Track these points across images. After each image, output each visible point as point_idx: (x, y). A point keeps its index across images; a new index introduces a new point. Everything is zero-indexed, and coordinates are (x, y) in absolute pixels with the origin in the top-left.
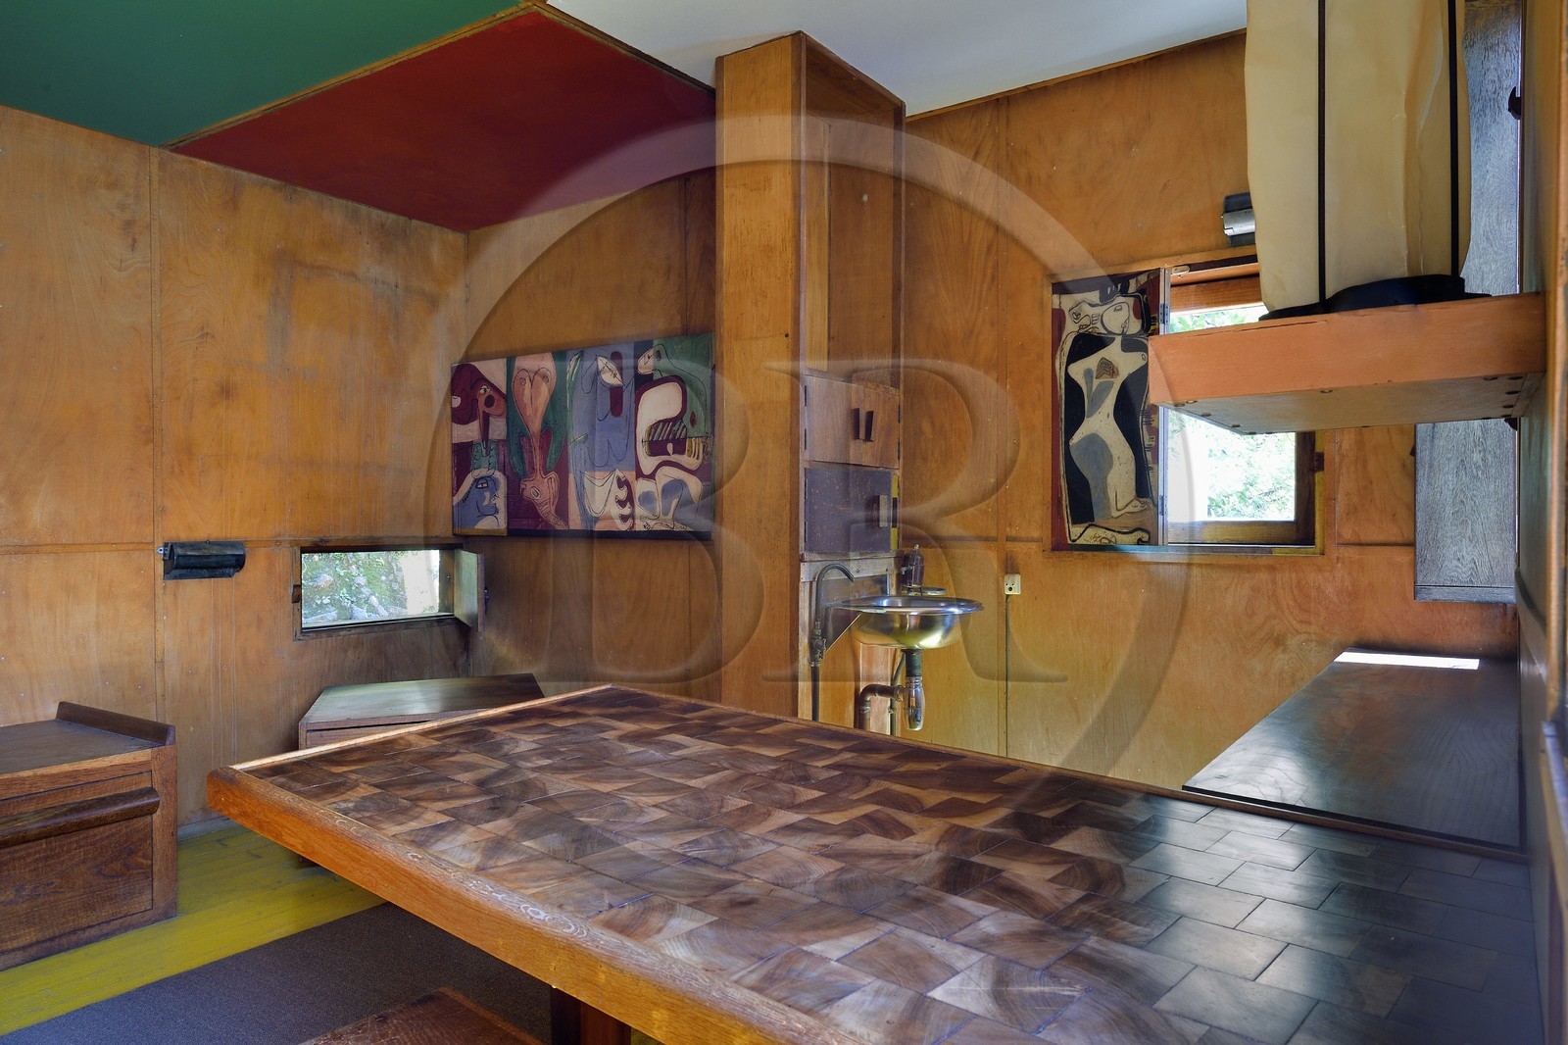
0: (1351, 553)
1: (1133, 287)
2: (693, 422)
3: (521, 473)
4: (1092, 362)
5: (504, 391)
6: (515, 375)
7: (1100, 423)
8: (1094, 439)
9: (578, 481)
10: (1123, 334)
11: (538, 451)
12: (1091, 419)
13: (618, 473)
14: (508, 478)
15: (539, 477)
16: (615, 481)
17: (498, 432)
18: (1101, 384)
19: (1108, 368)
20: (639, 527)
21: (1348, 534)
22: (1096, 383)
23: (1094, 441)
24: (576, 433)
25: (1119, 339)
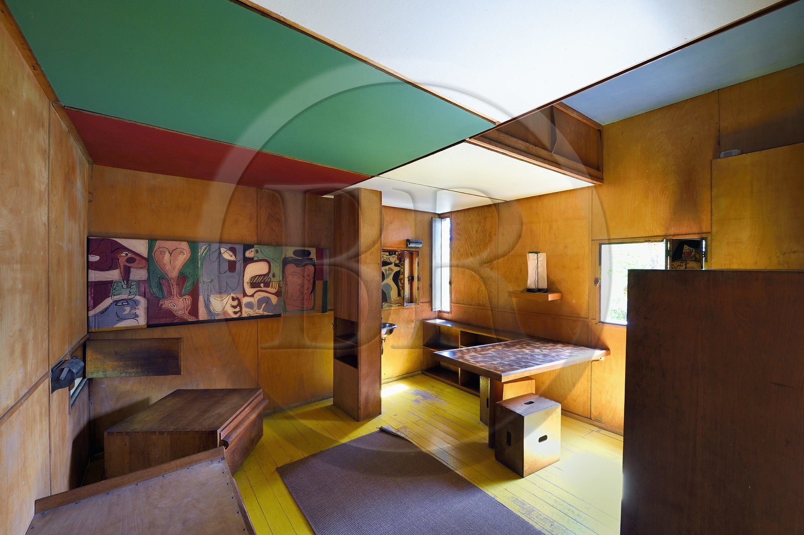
0: (422, 304)
1: (397, 253)
2: (274, 276)
3: (161, 297)
4: (387, 267)
5: (145, 255)
6: (155, 249)
8: (387, 284)
9: (206, 299)
10: (395, 263)
11: (175, 286)
12: (387, 280)
13: (232, 295)
14: (148, 300)
15: (175, 298)
16: (231, 298)
17: (140, 276)
18: (389, 273)
19: (391, 269)
20: (244, 315)
21: (421, 301)
24: (205, 279)
25: (393, 264)
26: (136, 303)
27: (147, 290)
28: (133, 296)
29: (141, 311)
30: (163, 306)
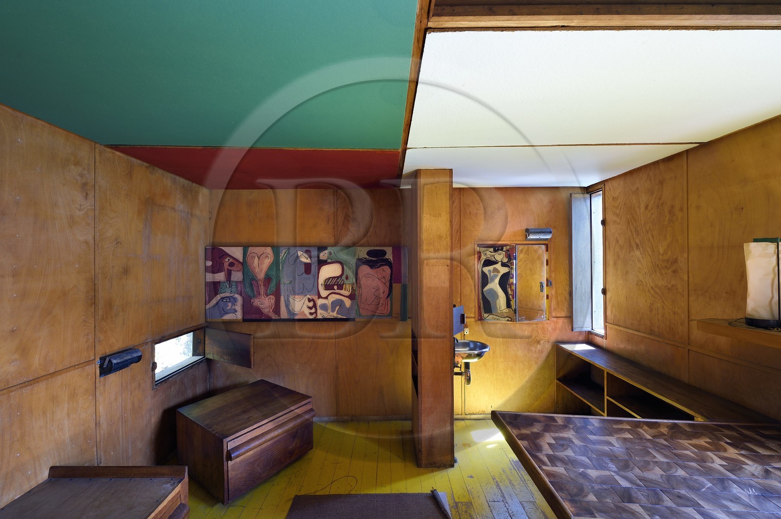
0: (555, 319)
1: (505, 249)
2: (347, 278)
3: (252, 295)
4: (491, 268)
5: (241, 260)
6: (248, 254)
7: (494, 285)
8: (491, 290)
9: (286, 299)
10: (501, 261)
11: (262, 287)
12: (491, 284)
13: (308, 296)
14: (243, 298)
15: (263, 297)
16: (307, 300)
17: (237, 278)
18: (494, 275)
19: (496, 270)
20: (319, 317)
22: (492, 274)
23: (492, 291)
24: (285, 280)
25: (500, 263)
26: (235, 300)
27: (243, 290)
28: (233, 294)
29: (238, 307)
30: (254, 304)
